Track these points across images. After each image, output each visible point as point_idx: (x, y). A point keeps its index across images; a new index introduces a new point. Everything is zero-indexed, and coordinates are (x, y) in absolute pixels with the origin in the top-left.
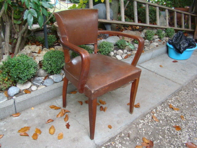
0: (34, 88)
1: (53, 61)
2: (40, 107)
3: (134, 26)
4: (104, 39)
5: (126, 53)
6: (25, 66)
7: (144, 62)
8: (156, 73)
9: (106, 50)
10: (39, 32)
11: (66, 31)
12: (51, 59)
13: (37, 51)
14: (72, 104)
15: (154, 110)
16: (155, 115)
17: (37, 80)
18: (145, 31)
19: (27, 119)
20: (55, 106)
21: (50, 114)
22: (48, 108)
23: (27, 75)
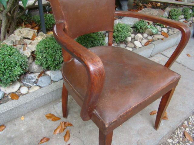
0: (24, 90)
1: (49, 54)
2: (32, 116)
3: (154, 3)
4: (119, 19)
5: (146, 38)
6: (5, 65)
7: (167, 49)
8: (183, 65)
9: (122, 36)
10: (35, 10)
11: (63, 13)
12: (46, 50)
13: (30, 37)
14: (76, 113)
15: (186, 122)
16: (187, 129)
17: (28, 79)
18: (168, 9)
19: (13, 136)
20: (53, 115)
21: (45, 127)
22: (43, 117)
23: (10, 77)
